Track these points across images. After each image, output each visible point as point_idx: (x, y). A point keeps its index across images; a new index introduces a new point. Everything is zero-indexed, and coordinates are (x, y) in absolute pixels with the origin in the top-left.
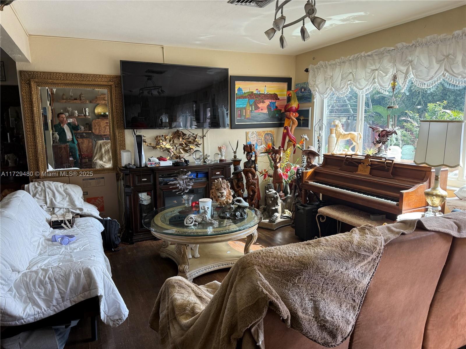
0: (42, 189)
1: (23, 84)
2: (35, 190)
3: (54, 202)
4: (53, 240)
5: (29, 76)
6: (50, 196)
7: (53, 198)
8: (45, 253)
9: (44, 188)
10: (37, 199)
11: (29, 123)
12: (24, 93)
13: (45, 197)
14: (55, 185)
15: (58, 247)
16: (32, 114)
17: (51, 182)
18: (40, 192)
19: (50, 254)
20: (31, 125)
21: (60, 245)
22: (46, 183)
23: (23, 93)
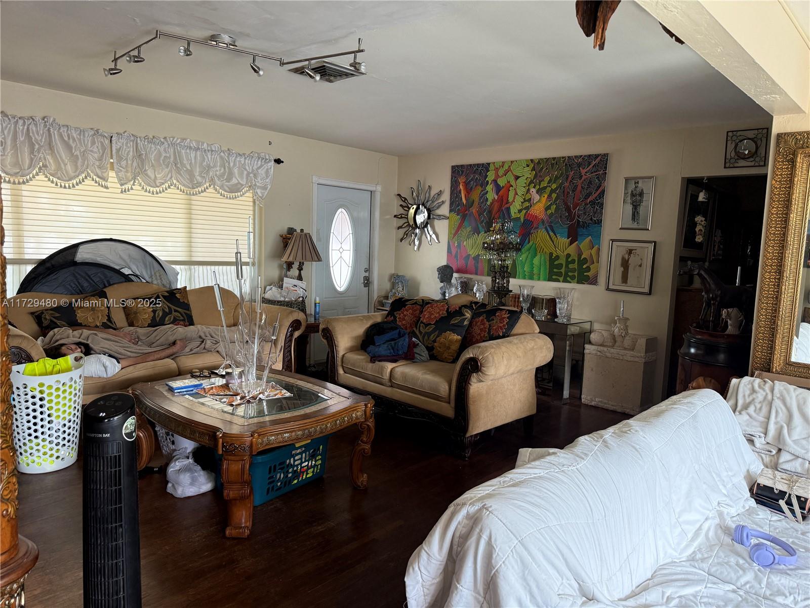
0: (765, 398)
1: (779, 162)
2: (749, 396)
3: (784, 436)
4: (738, 535)
5: (796, 144)
6: (779, 419)
7: (785, 426)
8: (703, 560)
9: (770, 397)
10: (748, 417)
11: (773, 247)
12: (776, 181)
13: (768, 418)
14: (800, 396)
15: (741, 561)
16: (785, 228)
17: (792, 387)
18: (760, 402)
19: (713, 570)
20: (778, 253)
21: (749, 560)
22: (780, 386)
23: (774, 182)
